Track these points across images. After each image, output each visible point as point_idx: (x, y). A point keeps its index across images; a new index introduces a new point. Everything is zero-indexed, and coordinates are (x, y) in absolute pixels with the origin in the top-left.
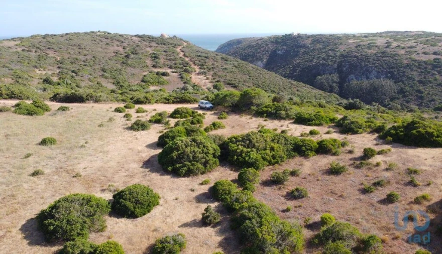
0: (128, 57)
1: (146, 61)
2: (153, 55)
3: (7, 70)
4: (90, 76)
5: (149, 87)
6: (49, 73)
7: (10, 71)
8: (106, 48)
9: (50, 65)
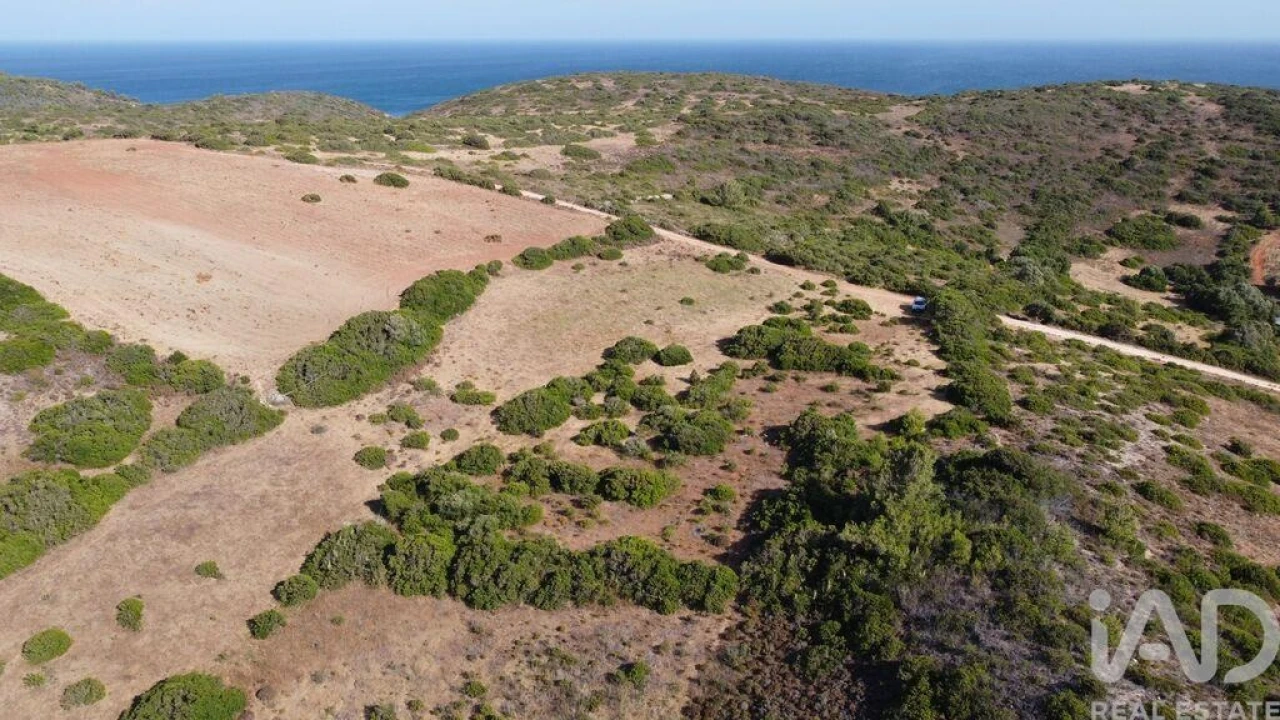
0: (1128, 168)
1: (1171, 180)
2: (1204, 166)
3: (839, 179)
4: (990, 205)
5: (1103, 250)
6: (914, 189)
7: (842, 181)
8: (1090, 138)
9: (929, 172)
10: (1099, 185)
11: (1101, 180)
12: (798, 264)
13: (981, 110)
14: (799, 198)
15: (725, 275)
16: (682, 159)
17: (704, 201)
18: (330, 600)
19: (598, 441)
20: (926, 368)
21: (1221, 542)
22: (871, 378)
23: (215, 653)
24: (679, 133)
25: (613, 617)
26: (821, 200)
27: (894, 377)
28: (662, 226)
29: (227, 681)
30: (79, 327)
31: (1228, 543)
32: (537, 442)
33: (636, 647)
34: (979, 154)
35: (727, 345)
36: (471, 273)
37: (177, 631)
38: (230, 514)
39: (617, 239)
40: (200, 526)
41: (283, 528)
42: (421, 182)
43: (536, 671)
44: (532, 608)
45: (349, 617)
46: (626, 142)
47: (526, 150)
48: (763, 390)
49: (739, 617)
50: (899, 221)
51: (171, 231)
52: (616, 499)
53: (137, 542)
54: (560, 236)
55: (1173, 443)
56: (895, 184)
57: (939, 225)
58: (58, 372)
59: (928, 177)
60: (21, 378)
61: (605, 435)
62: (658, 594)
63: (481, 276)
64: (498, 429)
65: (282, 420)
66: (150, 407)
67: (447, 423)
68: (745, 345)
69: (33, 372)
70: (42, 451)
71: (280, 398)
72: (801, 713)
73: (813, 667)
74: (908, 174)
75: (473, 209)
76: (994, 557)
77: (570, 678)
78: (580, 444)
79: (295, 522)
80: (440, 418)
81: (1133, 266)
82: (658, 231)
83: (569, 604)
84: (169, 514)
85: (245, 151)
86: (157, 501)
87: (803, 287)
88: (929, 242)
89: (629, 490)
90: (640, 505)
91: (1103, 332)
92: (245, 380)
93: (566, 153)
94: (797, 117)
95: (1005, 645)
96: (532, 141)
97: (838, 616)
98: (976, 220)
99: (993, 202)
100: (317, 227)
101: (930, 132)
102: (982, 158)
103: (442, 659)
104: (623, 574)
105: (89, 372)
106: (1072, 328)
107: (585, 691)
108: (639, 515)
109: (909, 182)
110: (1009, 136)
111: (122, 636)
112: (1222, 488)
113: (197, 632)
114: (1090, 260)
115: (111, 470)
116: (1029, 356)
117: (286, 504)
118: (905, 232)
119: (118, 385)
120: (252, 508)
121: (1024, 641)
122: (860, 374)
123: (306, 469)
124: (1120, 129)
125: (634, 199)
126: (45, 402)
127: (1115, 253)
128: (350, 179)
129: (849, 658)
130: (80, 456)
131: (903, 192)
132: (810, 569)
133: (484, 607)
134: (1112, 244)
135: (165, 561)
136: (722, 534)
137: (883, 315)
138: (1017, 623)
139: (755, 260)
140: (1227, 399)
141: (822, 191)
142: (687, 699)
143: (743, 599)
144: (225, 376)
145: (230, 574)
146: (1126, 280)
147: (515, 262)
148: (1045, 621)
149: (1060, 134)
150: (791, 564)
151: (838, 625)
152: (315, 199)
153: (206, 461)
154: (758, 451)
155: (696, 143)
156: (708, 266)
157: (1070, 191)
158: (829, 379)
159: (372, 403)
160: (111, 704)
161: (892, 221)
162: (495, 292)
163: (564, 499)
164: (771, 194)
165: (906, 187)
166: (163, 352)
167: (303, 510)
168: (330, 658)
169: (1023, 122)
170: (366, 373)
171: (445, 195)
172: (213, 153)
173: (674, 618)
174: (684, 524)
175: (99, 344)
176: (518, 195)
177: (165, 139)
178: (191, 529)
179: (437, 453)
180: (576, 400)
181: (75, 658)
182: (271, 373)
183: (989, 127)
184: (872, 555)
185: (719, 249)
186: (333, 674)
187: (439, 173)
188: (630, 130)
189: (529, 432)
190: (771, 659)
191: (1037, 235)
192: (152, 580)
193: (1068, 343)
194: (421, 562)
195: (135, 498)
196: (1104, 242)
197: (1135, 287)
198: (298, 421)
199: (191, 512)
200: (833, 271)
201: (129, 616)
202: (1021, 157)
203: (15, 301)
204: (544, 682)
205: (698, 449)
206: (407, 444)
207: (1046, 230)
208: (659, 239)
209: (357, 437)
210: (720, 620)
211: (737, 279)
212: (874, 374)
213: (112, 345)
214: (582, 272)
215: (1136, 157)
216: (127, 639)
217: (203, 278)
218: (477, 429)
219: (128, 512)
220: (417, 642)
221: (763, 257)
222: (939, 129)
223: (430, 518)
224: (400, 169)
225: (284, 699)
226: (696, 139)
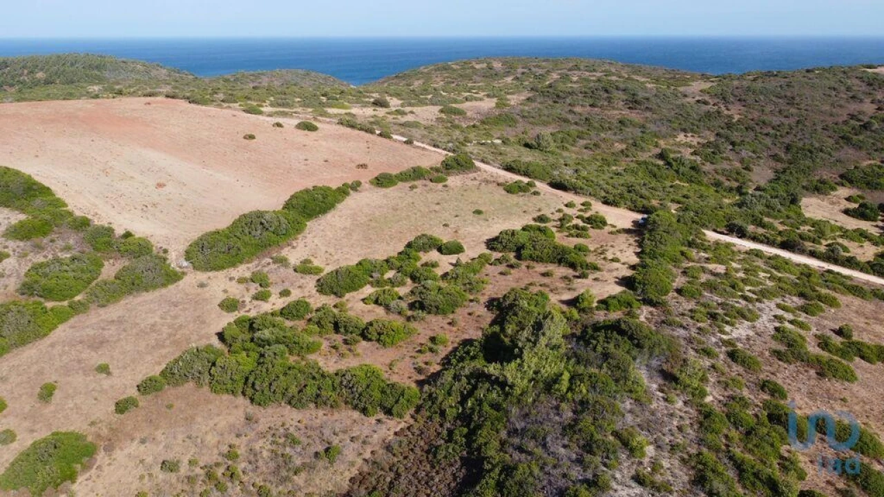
0: (866, 129)
3: (638, 132)
4: (750, 154)
5: (833, 189)
6: (695, 141)
7: (640, 134)
8: (841, 106)
9: (709, 129)
10: (841, 141)
11: (842, 138)
12: (570, 190)
13: (759, 85)
14: (603, 146)
15: (514, 196)
16: (523, 117)
17: (527, 145)
18: (170, 393)
19: (376, 302)
20: (624, 264)
21: (777, 395)
22: (579, 268)
23: (89, 421)
24: (528, 99)
25: (336, 416)
26: (619, 146)
27: (596, 268)
28: (483, 161)
29: (90, 439)
30: (70, 214)
31: (784, 396)
32: (338, 300)
33: (341, 436)
34: (750, 117)
35: (492, 244)
36: (339, 189)
37: (71, 406)
38: (128, 335)
39: (447, 169)
40: (108, 341)
41: (159, 345)
42: (326, 127)
43: (274, 447)
44: (289, 407)
45: (178, 404)
46: (488, 104)
47: (414, 109)
48: (501, 273)
49: (412, 421)
50: (674, 163)
51: (152, 155)
52: (370, 340)
53: (67, 348)
54: (406, 166)
55: (787, 325)
56: (681, 137)
57: (708, 167)
58: (52, 241)
59: (708, 133)
60: (29, 243)
61: (381, 299)
62: (365, 403)
63: (343, 192)
64: (317, 291)
65: (182, 278)
66: (102, 265)
67: (287, 285)
68: (501, 242)
69: (36, 240)
70: (27, 289)
71: (185, 264)
72: (420, 486)
73: (439, 457)
74: (692, 131)
75: (356, 146)
76: (581, 392)
77: (292, 453)
78: (366, 303)
79: (168, 342)
80: (283, 282)
81: (855, 202)
82: (478, 164)
83: (312, 405)
84: (92, 333)
85: (219, 106)
86: (88, 323)
87: (566, 206)
88: (693, 179)
89: (379, 334)
90: (384, 345)
91: (785, 246)
92: (166, 251)
93: (441, 111)
94: (617, 88)
95: (562, 451)
96: (422, 103)
97: (468, 426)
98: (738, 165)
99: (754, 152)
100: (247, 155)
101: (716, 101)
102: (752, 120)
103: (222, 435)
104: (350, 388)
105: (71, 242)
106: (761, 242)
107: (298, 462)
108: (382, 351)
109: (692, 136)
110: (776, 104)
111: (38, 405)
112: (805, 358)
113: (83, 407)
114: (822, 196)
115: (66, 303)
116: (707, 259)
117: (165, 330)
118: (677, 172)
119: (87, 250)
120: (144, 332)
121: (577, 449)
122: (572, 266)
123: (186, 309)
124: (866, 100)
125: (471, 142)
126: (40, 259)
127: (843, 192)
128: (279, 125)
129: (465, 453)
130: (48, 294)
131: (684, 144)
132: (465, 392)
133: (260, 404)
134: (843, 185)
135: (79, 361)
136: (428, 367)
137: (615, 227)
138: (576, 436)
139: (541, 186)
140: (862, 297)
141: (622, 141)
142: (357, 472)
143: (418, 409)
144: (154, 248)
145: (115, 372)
146: (847, 212)
147: (371, 183)
148: (598, 437)
149: (817, 103)
150: (454, 388)
151: (465, 430)
152: (252, 137)
153: (127, 301)
154: (478, 313)
155: (539, 106)
156: (505, 189)
157: (817, 145)
158: (551, 267)
159: (243, 270)
160: (17, 446)
161: (669, 164)
162: (352, 202)
163: (338, 338)
164: (582, 142)
165: (689, 140)
166: (119, 231)
167: (175, 335)
168: (157, 429)
169: (789, 94)
170: (243, 250)
171: (340, 137)
172: (200, 107)
173: (373, 420)
174: (407, 359)
175: (82, 224)
176: (390, 138)
177: (173, 97)
178: (102, 343)
179: (274, 304)
180: (374, 274)
181: (5, 417)
182: (183, 247)
183: (762, 98)
184: (503, 384)
185: (517, 178)
186: (154, 439)
187: (341, 123)
188: (494, 96)
189: (335, 294)
190: (418, 450)
191: (782, 177)
192: (67, 371)
193: (751, 252)
194: (229, 372)
195: (76, 322)
196: (836, 183)
197: (853, 216)
198: (193, 278)
199: (106, 332)
200: (594, 196)
201: (47, 393)
202: (783, 120)
203: (35, 196)
204: (276, 454)
205: (438, 310)
206: (256, 298)
207: (791, 173)
208: (478, 169)
209: (225, 291)
210: (399, 423)
211: (521, 199)
212: (581, 266)
213: (89, 225)
214: (415, 190)
215: (873, 121)
216: (39, 408)
217: (160, 185)
218: (306, 290)
219: (68, 330)
220: (211, 423)
221: (548, 184)
222: (724, 98)
223: (249, 345)
224: (315, 119)
225: (119, 452)
226: (540, 103)
